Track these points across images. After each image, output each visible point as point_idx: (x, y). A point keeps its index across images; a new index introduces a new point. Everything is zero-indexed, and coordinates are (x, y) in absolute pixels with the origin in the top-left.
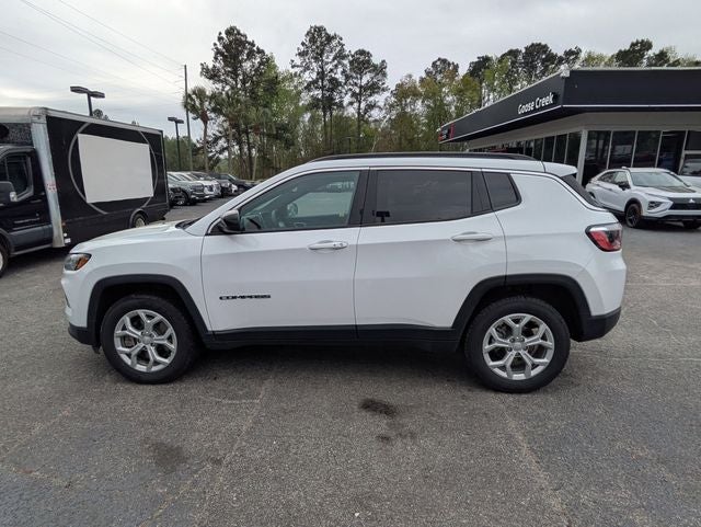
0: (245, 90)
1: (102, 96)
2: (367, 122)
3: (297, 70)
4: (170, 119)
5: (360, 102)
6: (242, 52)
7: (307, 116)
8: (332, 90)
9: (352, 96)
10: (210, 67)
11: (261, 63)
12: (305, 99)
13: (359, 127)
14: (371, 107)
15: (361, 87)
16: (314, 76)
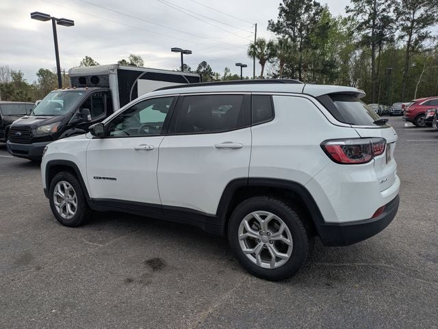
0: (301, 36)
1: (190, 52)
2: (417, 52)
3: (351, 14)
4: (237, 65)
5: (411, 35)
6: (301, 7)
7: (358, 53)
8: (384, 27)
9: (403, 30)
10: (276, 22)
11: (316, 14)
12: (358, 37)
13: (408, 58)
14: (422, 38)
15: (413, 21)
16: (366, 17)
